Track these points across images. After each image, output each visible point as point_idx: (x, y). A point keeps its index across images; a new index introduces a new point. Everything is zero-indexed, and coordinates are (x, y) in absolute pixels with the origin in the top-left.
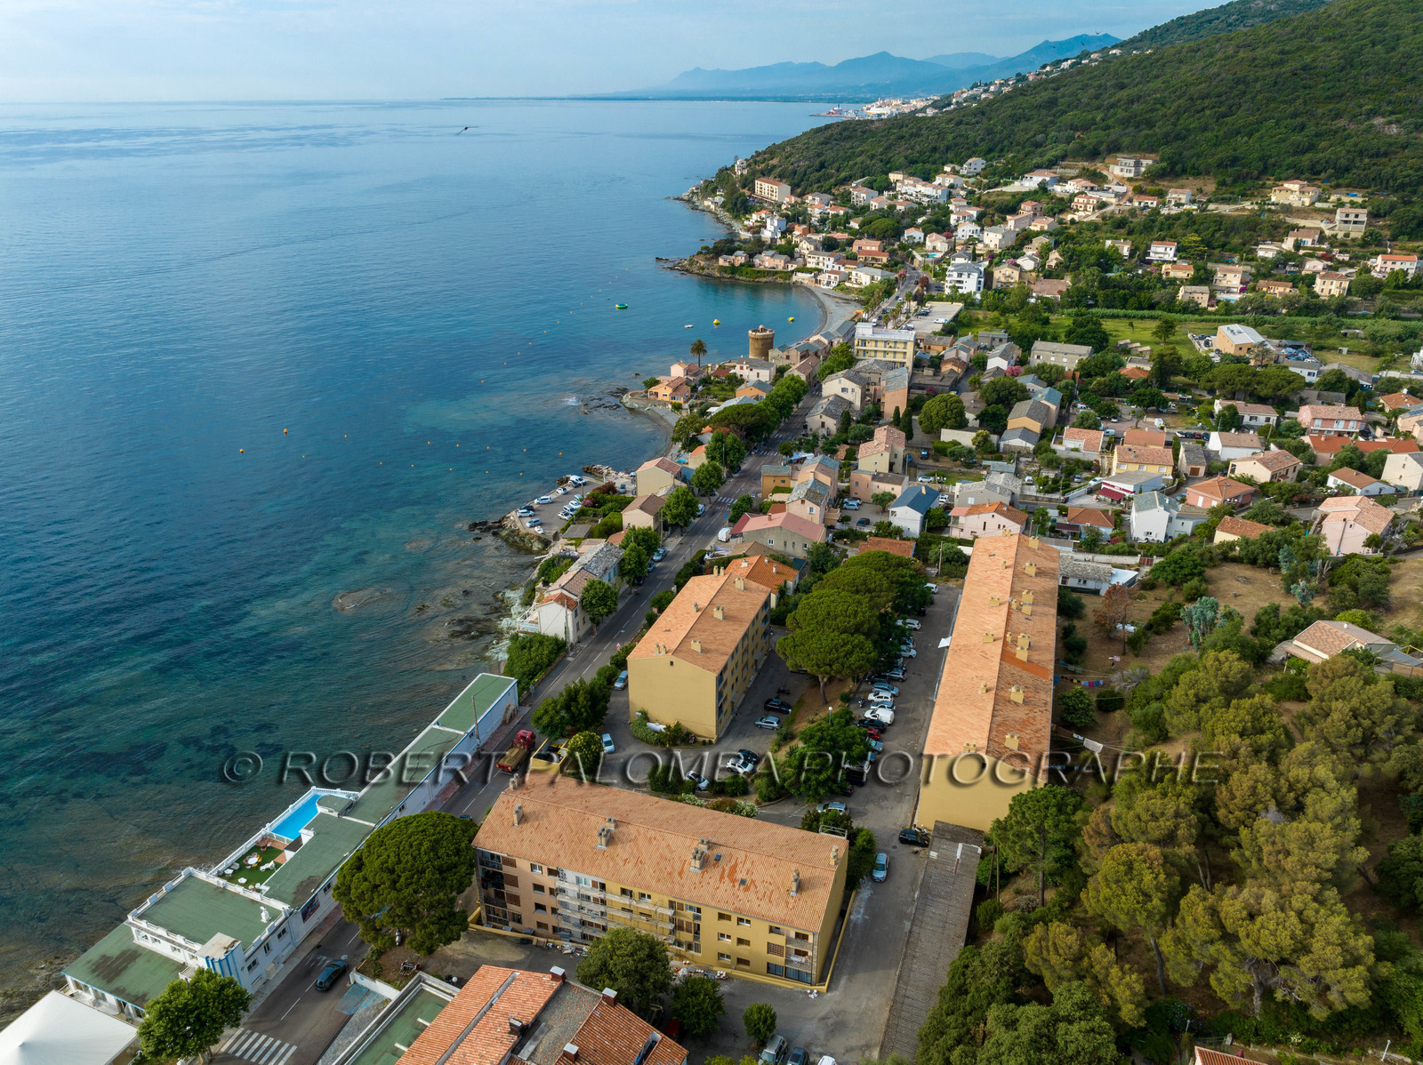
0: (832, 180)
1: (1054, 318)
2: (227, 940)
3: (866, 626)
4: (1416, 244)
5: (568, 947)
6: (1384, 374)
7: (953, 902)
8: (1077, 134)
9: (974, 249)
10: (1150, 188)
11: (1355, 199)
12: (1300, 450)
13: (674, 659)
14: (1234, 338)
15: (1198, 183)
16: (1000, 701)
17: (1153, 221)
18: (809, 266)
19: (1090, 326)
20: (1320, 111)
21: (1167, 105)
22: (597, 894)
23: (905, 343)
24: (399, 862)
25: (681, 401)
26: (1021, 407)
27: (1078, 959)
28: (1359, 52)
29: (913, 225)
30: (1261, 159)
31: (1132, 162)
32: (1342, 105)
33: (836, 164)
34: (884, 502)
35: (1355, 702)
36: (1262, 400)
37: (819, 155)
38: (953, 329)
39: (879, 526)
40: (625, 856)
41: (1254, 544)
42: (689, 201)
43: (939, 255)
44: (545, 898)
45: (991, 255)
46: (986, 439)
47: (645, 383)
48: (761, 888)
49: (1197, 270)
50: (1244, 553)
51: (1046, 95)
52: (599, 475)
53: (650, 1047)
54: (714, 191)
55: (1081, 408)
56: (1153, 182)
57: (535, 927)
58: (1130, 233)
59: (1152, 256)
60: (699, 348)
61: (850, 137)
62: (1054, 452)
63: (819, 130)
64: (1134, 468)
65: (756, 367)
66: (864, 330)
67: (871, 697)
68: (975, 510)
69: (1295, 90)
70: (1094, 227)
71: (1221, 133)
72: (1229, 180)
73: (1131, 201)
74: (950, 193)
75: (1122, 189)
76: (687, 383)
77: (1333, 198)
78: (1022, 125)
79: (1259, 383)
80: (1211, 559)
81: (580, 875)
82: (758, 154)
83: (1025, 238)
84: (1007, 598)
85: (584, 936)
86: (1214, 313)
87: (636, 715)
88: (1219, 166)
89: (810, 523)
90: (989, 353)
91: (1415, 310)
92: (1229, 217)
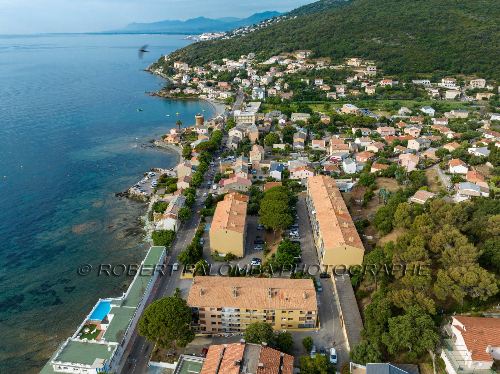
0: (203, 62)
1: (291, 105)
2: (102, 360)
3: (287, 210)
4: (391, 77)
5: (226, 335)
6: (393, 116)
7: (348, 293)
8: (284, 44)
9: (259, 84)
10: (311, 61)
11: (372, 63)
12: (383, 141)
13: (227, 230)
14: (348, 109)
15: (325, 59)
16: (342, 228)
17: (314, 72)
18: (203, 92)
19: (305, 107)
20: (357, 36)
21: (312, 34)
22: (237, 313)
23: (252, 116)
24: (166, 317)
25: (178, 142)
26: (295, 135)
27: (413, 298)
28: (365, 17)
29: (235, 77)
30: (343, 51)
31: (304, 53)
32: (363, 34)
33: (203, 56)
34: (265, 170)
35: (452, 211)
36: (365, 127)
37: (196, 53)
38: (261, 110)
39: (268, 178)
40: (244, 299)
41: (386, 171)
42: (149, 71)
43: (248, 86)
44: (217, 320)
45: (265, 86)
46: (289, 146)
47: (162, 137)
48: (293, 300)
49: (331, 87)
50: (383, 174)
51: (270, 31)
52: (159, 172)
53: (282, 358)
54: (158, 67)
55: (313, 134)
56: (311, 59)
57: (211, 330)
58: (308, 76)
59: (316, 84)
60: (179, 123)
61: (206, 47)
62: (311, 148)
63: (194, 44)
64: (338, 151)
65: (201, 128)
66: (237, 113)
67: (291, 234)
68: (297, 169)
69: (349, 29)
70: (295, 75)
71: (330, 43)
72: (334, 58)
73: (306, 66)
74: (245, 65)
75: (302, 62)
76: (178, 136)
77: (366, 63)
78: (265, 41)
79: (364, 122)
80: (374, 177)
81: (229, 308)
82: (173, 53)
83: (275, 79)
84: (328, 195)
85: (230, 329)
86: (339, 101)
87: (213, 252)
88: (331, 54)
89: (244, 179)
90: (278, 118)
91: (395, 97)
92: (337, 70)
